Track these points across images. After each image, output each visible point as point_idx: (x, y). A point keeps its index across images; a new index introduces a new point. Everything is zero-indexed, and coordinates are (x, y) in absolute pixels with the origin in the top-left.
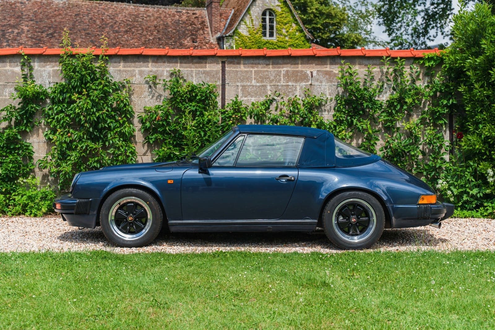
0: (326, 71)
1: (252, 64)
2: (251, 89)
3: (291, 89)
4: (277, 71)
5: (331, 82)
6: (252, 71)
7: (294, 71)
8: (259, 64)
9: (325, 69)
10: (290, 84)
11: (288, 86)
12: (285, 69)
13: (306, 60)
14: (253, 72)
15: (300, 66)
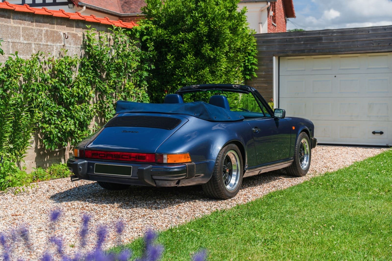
0: (73, 34)
1: (20, 19)
2: (20, 46)
3: (49, 48)
4: (40, 29)
5: (77, 44)
6: (20, 27)
7: (52, 31)
8: (25, 20)
9: (72, 32)
10: (49, 43)
11: (47, 45)
12: (45, 28)
13: (59, 21)
14: (21, 29)
15: (56, 26)
